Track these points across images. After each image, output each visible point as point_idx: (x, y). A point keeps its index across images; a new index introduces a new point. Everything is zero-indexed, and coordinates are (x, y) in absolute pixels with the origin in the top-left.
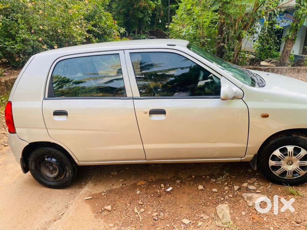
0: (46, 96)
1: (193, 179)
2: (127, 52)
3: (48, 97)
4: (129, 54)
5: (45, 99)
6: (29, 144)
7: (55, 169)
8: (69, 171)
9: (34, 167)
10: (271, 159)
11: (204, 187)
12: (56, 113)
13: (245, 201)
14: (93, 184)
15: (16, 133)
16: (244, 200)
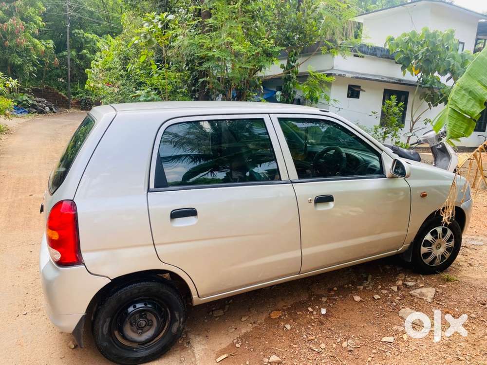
0: (152, 186)
1: (337, 292)
2: (275, 118)
3: (156, 187)
4: (277, 120)
5: (149, 190)
6: (110, 281)
7: (149, 324)
8: (180, 319)
9: (107, 329)
10: (423, 246)
11: (361, 297)
12: (176, 214)
13: (420, 298)
15: (84, 264)
16: (418, 298)
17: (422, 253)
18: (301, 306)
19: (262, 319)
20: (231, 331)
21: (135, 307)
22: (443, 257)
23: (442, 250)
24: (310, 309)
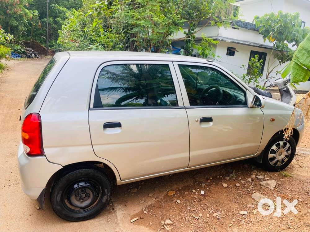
0: (92, 106)
1: (212, 180)
2: (176, 64)
3: (94, 107)
4: (178, 66)
5: (90, 109)
6: (62, 167)
7: (88, 196)
8: (108, 194)
9: (60, 198)
10: (270, 153)
11: (227, 185)
12: (107, 126)
14: (122, 206)
15: (45, 155)
17: (269, 158)
18: (188, 188)
19: (162, 195)
20: (141, 203)
21: (78, 185)
22: (283, 161)
23: (283, 156)
24: (194, 191)
